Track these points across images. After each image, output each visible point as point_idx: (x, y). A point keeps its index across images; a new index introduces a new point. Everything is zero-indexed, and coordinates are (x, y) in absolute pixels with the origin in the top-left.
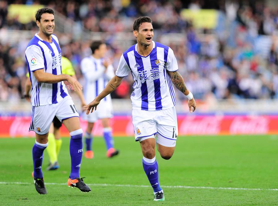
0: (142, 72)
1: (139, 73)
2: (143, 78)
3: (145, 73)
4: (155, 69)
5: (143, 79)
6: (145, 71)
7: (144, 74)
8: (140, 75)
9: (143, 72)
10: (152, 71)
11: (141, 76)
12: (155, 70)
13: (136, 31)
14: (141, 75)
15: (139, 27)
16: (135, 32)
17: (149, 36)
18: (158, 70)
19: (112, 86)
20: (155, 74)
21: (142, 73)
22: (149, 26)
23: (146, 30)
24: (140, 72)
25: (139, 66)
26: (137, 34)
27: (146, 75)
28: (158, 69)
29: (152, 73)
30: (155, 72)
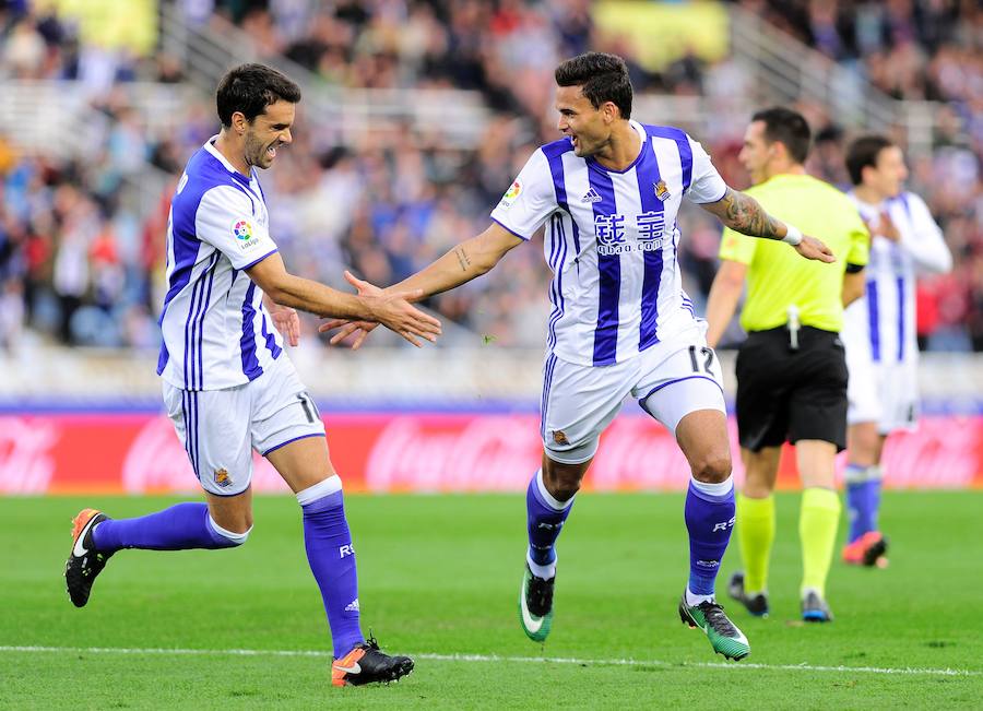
0: (608, 219)
1: (599, 220)
2: (609, 241)
3: (618, 224)
4: (653, 213)
5: (610, 244)
6: (618, 216)
7: (615, 228)
8: (599, 231)
9: (614, 220)
10: (642, 221)
11: (602, 234)
12: (651, 216)
14: (604, 231)
18: (661, 219)
19: (462, 257)
20: (651, 231)
21: (608, 223)
24: (602, 219)
25: (598, 199)
27: (621, 231)
28: (662, 215)
29: (641, 228)
30: (651, 224)
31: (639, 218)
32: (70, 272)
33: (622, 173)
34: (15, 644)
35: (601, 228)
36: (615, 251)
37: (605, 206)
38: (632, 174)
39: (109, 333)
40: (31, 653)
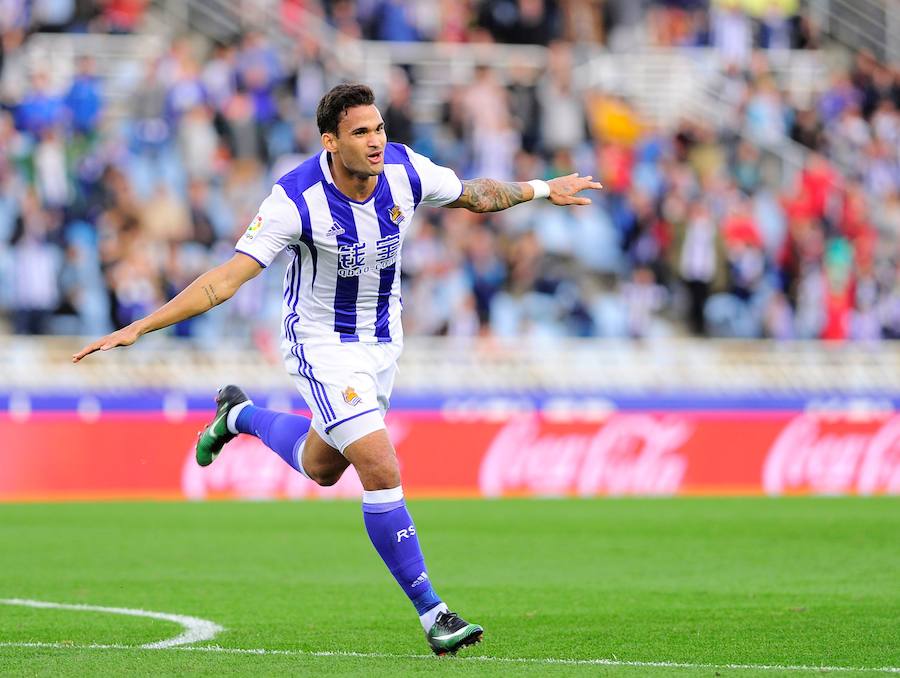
0: (351, 248)
1: (343, 250)
2: (350, 265)
3: (360, 251)
4: (390, 237)
6: (360, 244)
7: (357, 255)
9: (356, 249)
10: (380, 245)
11: (344, 260)
12: (388, 239)
13: (331, 135)
14: (347, 257)
15: (338, 122)
16: (326, 139)
17: (375, 147)
18: (397, 240)
20: (388, 252)
21: (351, 251)
22: (370, 117)
23: (363, 131)
24: (346, 247)
25: (342, 231)
26: (334, 143)
27: (362, 256)
28: (398, 237)
29: (380, 251)
30: (389, 246)
31: (378, 243)
32: (698, 258)
33: (363, 204)
34: (645, 659)
35: (344, 256)
36: (356, 273)
37: (348, 236)
38: (370, 206)
39: (746, 322)
40: (664, 668)
